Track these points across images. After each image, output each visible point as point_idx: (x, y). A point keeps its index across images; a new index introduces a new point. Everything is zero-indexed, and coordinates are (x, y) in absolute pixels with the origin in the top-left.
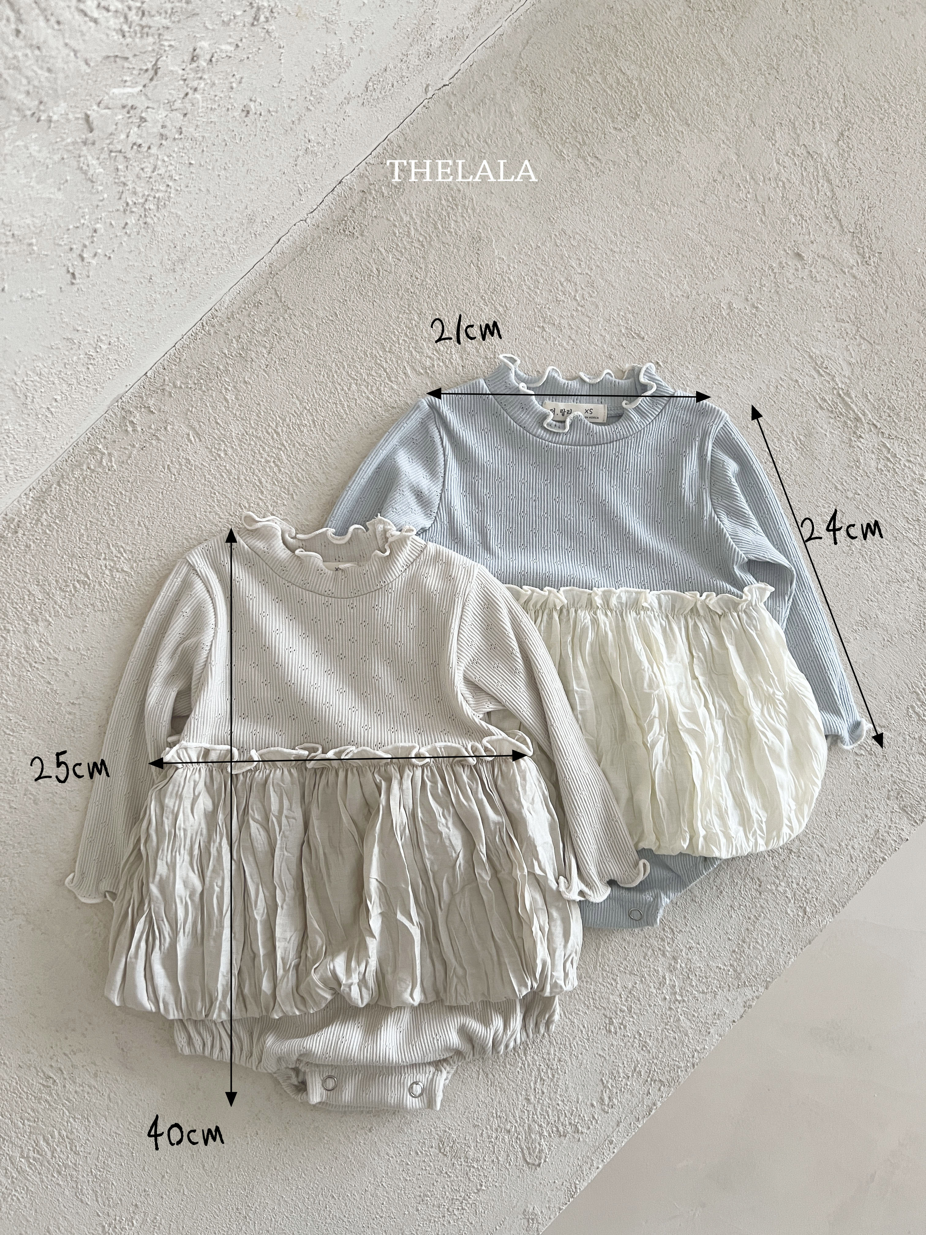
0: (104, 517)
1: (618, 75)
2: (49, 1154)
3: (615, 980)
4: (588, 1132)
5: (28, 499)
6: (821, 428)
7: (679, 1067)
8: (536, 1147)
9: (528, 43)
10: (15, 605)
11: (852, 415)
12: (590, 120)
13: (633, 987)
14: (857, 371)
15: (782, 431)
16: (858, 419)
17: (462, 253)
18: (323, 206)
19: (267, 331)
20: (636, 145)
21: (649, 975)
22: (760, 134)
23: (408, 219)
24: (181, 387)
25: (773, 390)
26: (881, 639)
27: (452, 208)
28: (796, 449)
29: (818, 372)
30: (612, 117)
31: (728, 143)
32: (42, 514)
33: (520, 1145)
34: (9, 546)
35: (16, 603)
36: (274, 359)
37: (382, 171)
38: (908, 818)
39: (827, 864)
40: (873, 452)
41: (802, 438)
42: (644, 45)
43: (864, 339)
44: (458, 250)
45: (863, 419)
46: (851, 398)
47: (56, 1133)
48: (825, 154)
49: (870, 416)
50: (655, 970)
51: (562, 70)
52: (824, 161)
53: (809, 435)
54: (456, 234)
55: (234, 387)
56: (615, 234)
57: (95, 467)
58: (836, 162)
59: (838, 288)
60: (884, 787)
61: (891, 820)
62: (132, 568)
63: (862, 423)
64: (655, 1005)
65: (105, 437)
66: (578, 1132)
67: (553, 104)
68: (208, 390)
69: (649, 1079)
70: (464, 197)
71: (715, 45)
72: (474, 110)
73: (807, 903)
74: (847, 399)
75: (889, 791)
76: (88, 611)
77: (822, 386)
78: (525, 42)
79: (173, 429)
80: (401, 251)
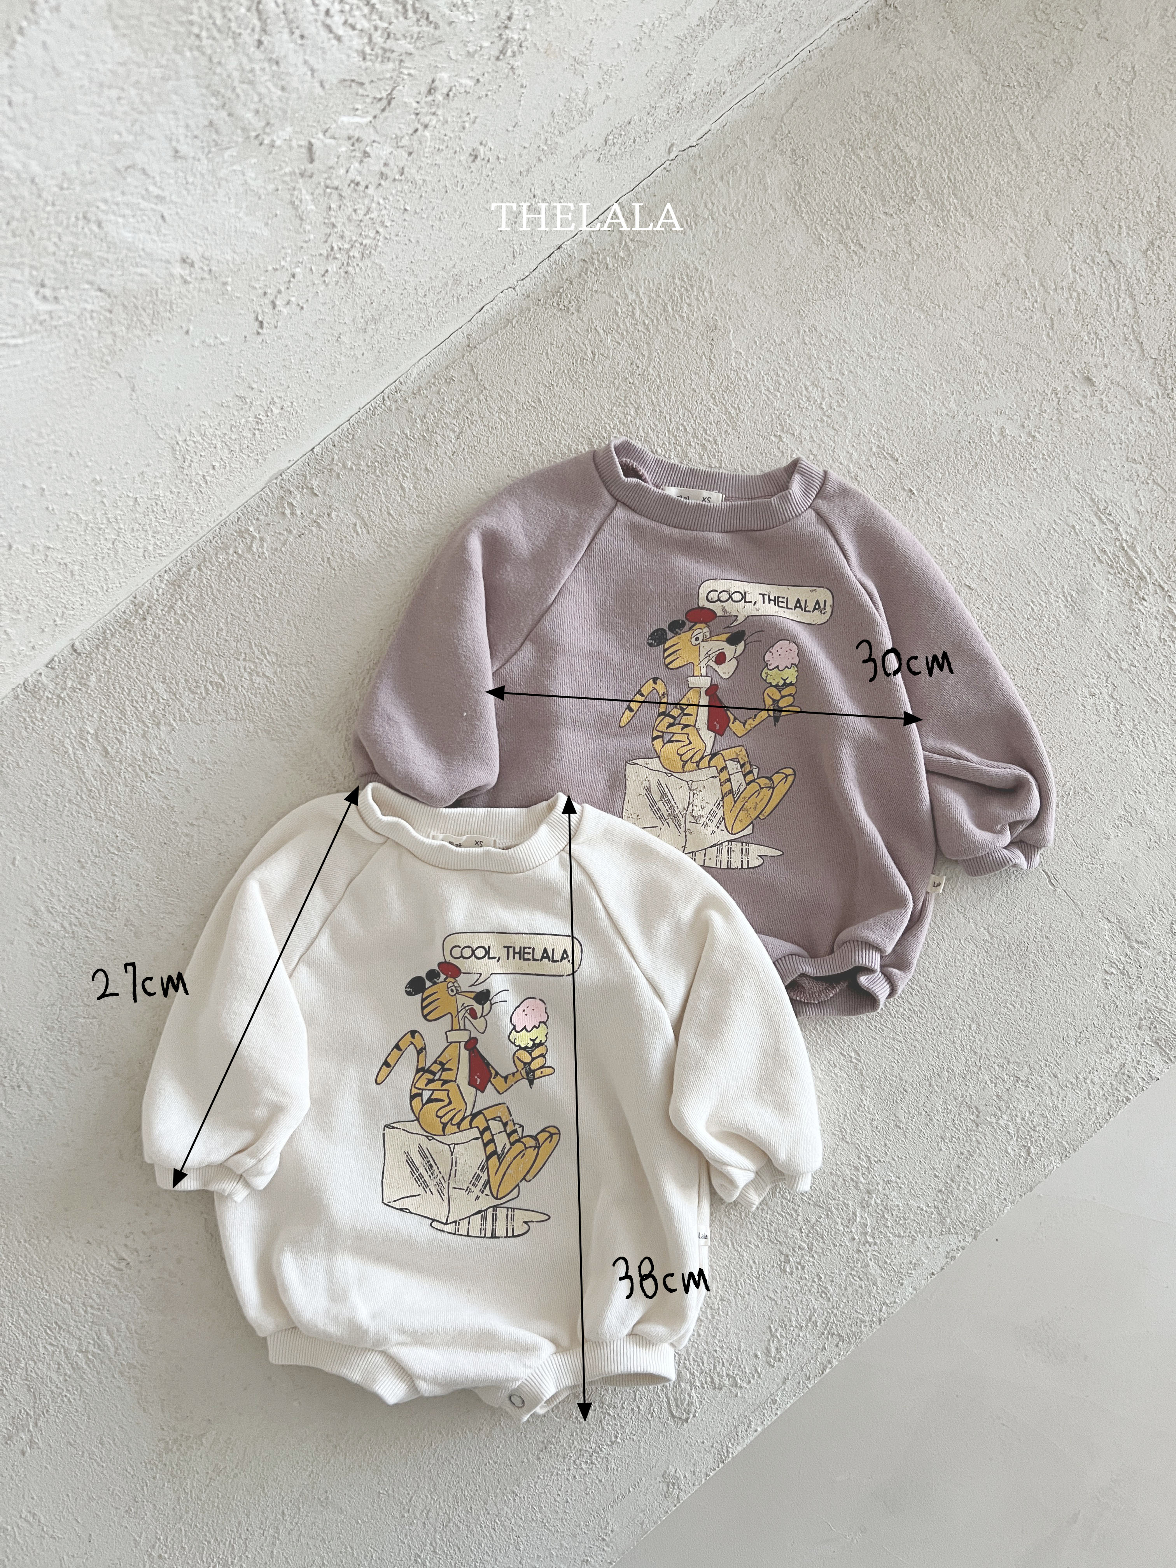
0: (248, 611)
1: (895, 151)
2: (112, 1350)
3: (796, 1211)
4: (748, 1387)
5: (161, 581)
6: (1098, 584)
7: (862, 1321)
8: (684, 1399)
9: (792, 105)
10: (135, 704)
11: (1135, 573)
12: (857, 201)
13: (817, 1221)
14: (1146, 520)
15: (1051, 584)
16: (1142, 578)
17: (693, 342)
18: (536, 273)
19: (458, 412)
20: (909, 234)
21: (837, 1209)
22: (1056, 235)
23: (634, 297)
24: (352, 469)
25: (1044, 534)
26: (1147, 839)
27: (687, 290)
28: (1066, 606)
29: (1100, 518)
30: (883, 199)
31: (1017, 242)
32: (177, 600)
33: (666, 1394)
34: (135, 633)
35: (137, 702)
36: (463, 446)
37: (608, 239)
38: (1161, 1054)
39: (1060, 1099)
40: (1156, 619)
41: (1074, 594)
42: (929, 119)
43: (1158, 485)
44: (689, 339)
45: (1148, 577)
46: (1136, 553)
47: (123, 1326)
48: (1130, 265)
49: (1156, 575)
50: (844, 1204)
51: (829, 140)
52: (1129, 272)
53: (1082, 592)
54: (688, 319)
55: (414, 474)
56: (874, 337)
57: (243, 552)
58: (1143, 275)
59: (1132, 422)
60: (1136, 1014)
61: (1141, 1054)
62: (275, 673)
63: (1146, 583)
64: (841, 1245)
65: (258, 519)
66: (736, 1386)
67: (815, 178)
68: (383, 475)
69: (826, 1332)
70: (702, 277)
71: (1011, 126)
72: (722, 178)
73: (1032, 1142)
74: (1131, 553)
75: (1141, 1019)
76: (220, 718)
77: (1102, 536)
78: (789, 103)
79: (338, 516)
80: (622, 334)
